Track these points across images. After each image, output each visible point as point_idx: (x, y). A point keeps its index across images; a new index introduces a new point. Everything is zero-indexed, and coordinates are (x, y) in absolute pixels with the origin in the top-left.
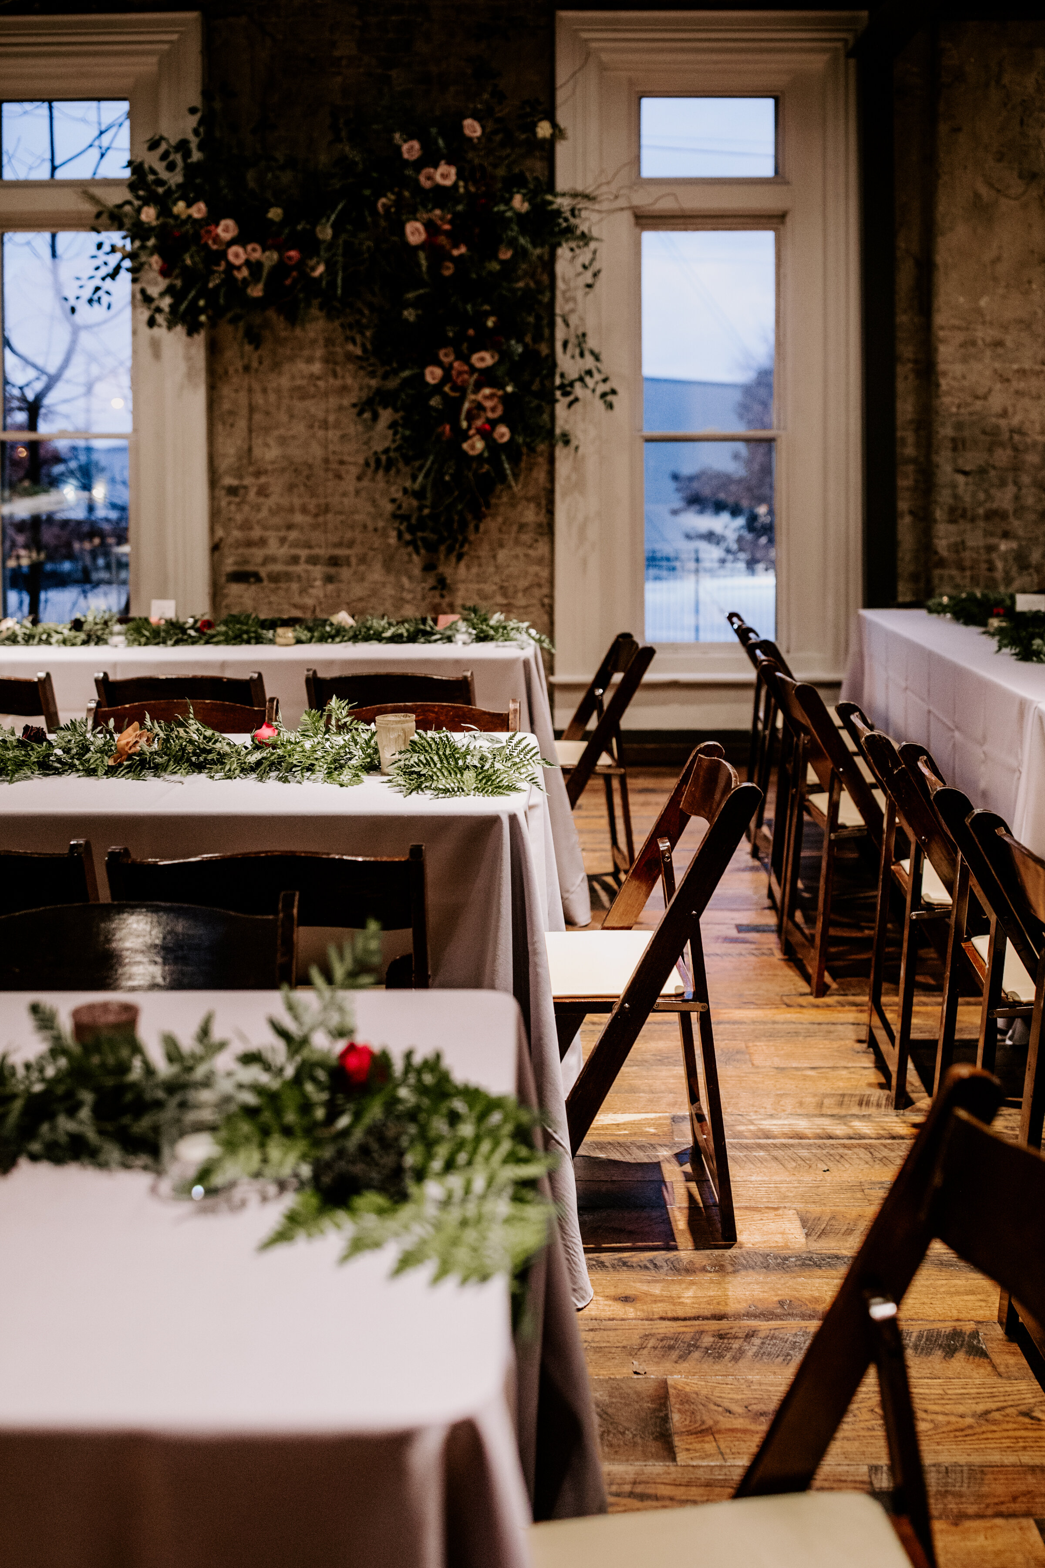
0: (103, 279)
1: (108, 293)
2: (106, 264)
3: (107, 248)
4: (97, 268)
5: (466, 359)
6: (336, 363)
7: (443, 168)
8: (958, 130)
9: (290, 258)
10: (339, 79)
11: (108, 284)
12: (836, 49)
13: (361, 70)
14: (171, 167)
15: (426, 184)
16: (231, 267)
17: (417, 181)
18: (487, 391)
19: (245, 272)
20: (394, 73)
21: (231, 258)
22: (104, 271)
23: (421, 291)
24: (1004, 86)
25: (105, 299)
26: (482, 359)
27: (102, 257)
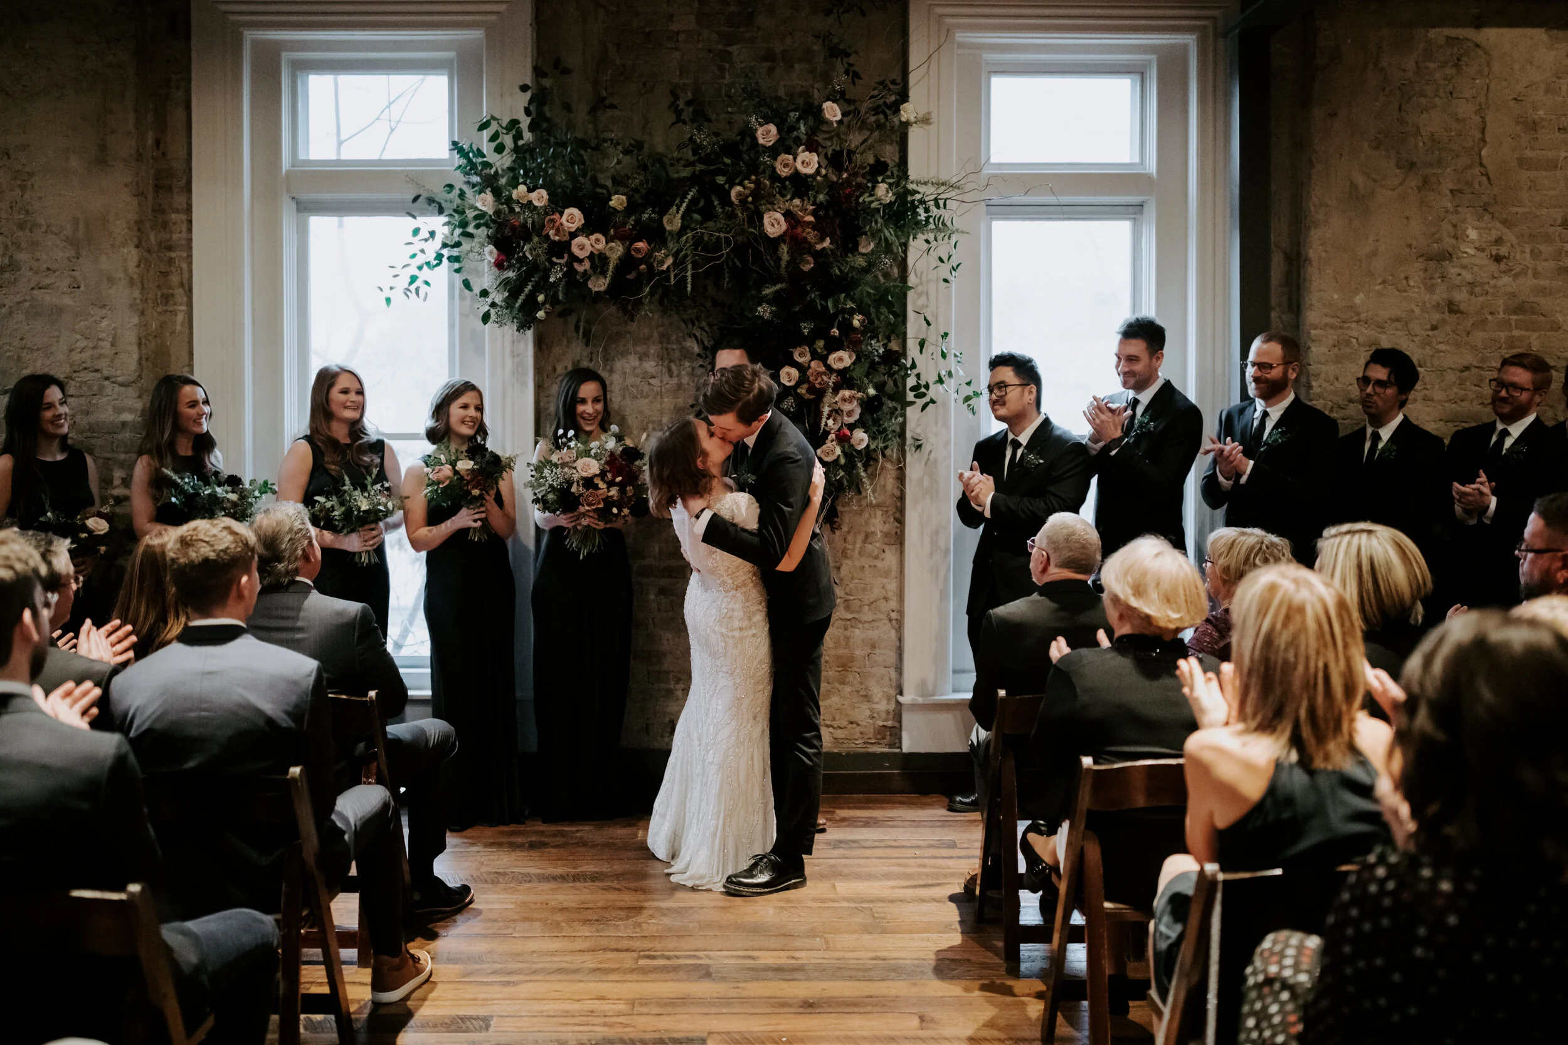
0: (420, 268)
1: (427, 283)
2: (422, 251)
3: (424, 234)
4: (414, 256)
5: (824, 359)
6: (671, 361)
7: (804, 155)
8: (1333, 115)
9: (638, 250)
10: (677, 55)
11: (426, 274)
12: (1205, 27)
13: (700, 46)
14: (500, 149)
15: (784, 172)
16: (574, 258)
17: (774, 169)
18: (847, 393)
19: (587, 265)
20: (734, 49)
21: (575, 250)
22: (421, 259)
23: (778, 286)
24: (1382, 69)
25: (424, 289)
26: (841, 359)
27: (418, 245)
